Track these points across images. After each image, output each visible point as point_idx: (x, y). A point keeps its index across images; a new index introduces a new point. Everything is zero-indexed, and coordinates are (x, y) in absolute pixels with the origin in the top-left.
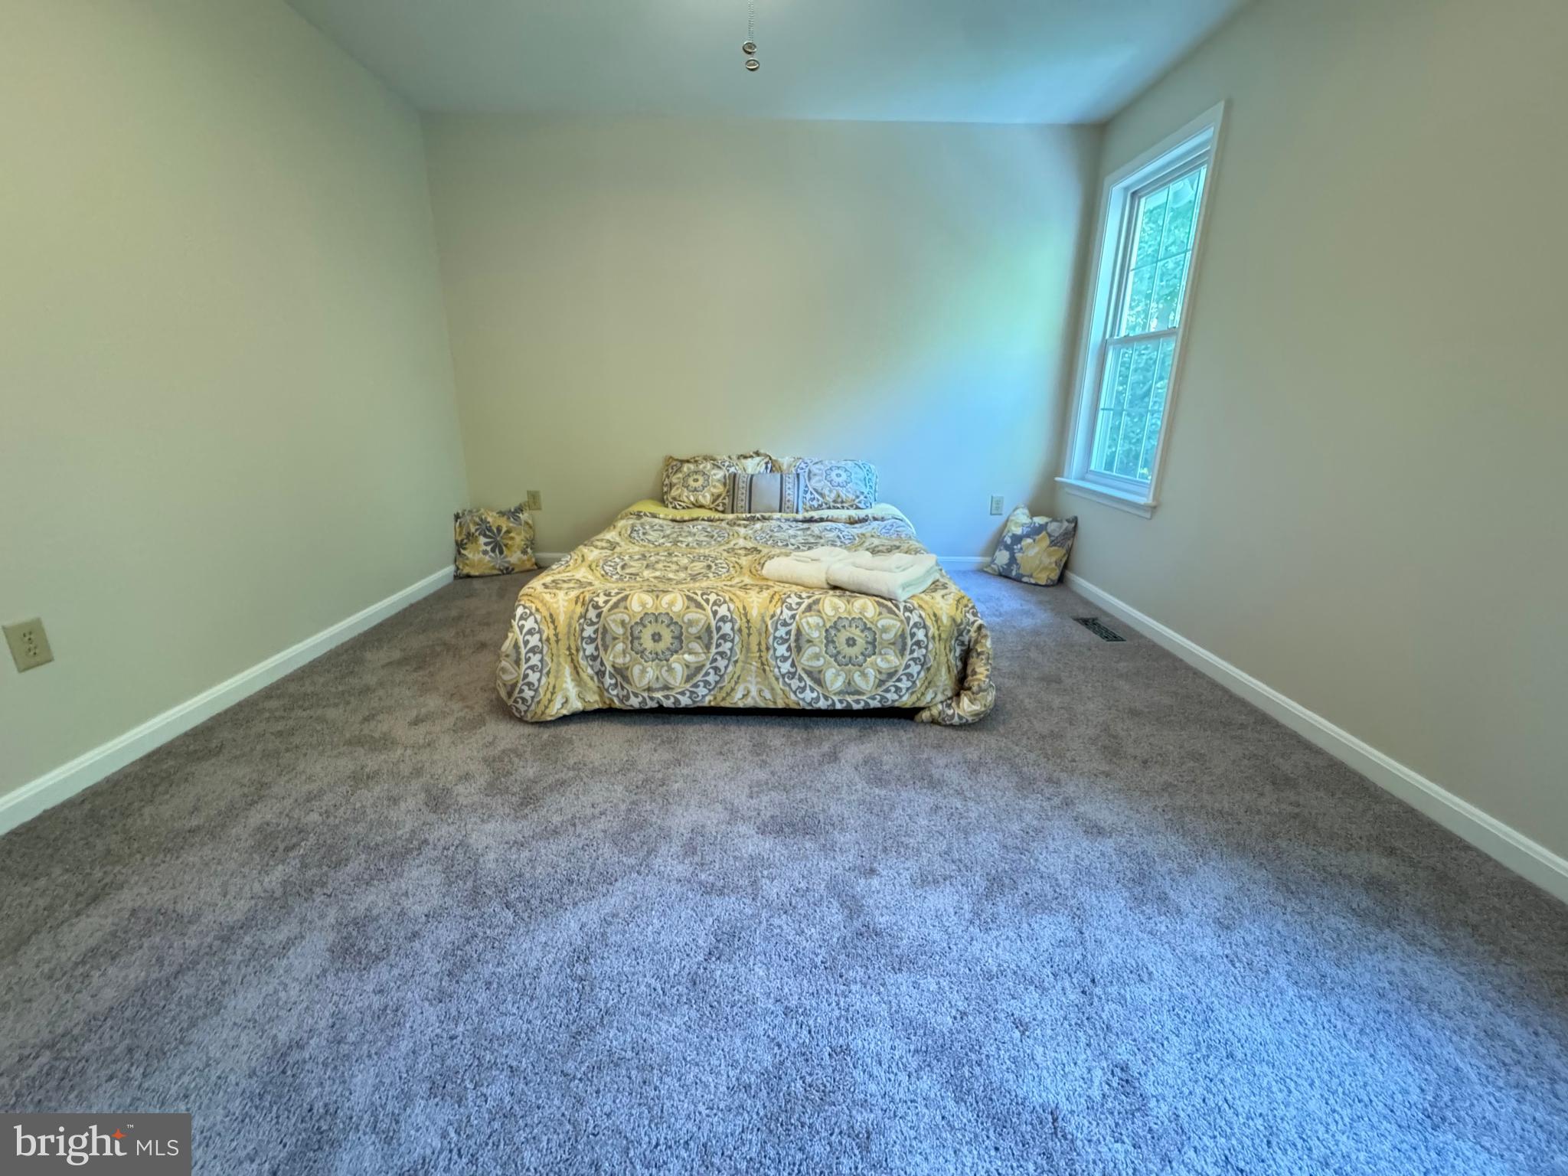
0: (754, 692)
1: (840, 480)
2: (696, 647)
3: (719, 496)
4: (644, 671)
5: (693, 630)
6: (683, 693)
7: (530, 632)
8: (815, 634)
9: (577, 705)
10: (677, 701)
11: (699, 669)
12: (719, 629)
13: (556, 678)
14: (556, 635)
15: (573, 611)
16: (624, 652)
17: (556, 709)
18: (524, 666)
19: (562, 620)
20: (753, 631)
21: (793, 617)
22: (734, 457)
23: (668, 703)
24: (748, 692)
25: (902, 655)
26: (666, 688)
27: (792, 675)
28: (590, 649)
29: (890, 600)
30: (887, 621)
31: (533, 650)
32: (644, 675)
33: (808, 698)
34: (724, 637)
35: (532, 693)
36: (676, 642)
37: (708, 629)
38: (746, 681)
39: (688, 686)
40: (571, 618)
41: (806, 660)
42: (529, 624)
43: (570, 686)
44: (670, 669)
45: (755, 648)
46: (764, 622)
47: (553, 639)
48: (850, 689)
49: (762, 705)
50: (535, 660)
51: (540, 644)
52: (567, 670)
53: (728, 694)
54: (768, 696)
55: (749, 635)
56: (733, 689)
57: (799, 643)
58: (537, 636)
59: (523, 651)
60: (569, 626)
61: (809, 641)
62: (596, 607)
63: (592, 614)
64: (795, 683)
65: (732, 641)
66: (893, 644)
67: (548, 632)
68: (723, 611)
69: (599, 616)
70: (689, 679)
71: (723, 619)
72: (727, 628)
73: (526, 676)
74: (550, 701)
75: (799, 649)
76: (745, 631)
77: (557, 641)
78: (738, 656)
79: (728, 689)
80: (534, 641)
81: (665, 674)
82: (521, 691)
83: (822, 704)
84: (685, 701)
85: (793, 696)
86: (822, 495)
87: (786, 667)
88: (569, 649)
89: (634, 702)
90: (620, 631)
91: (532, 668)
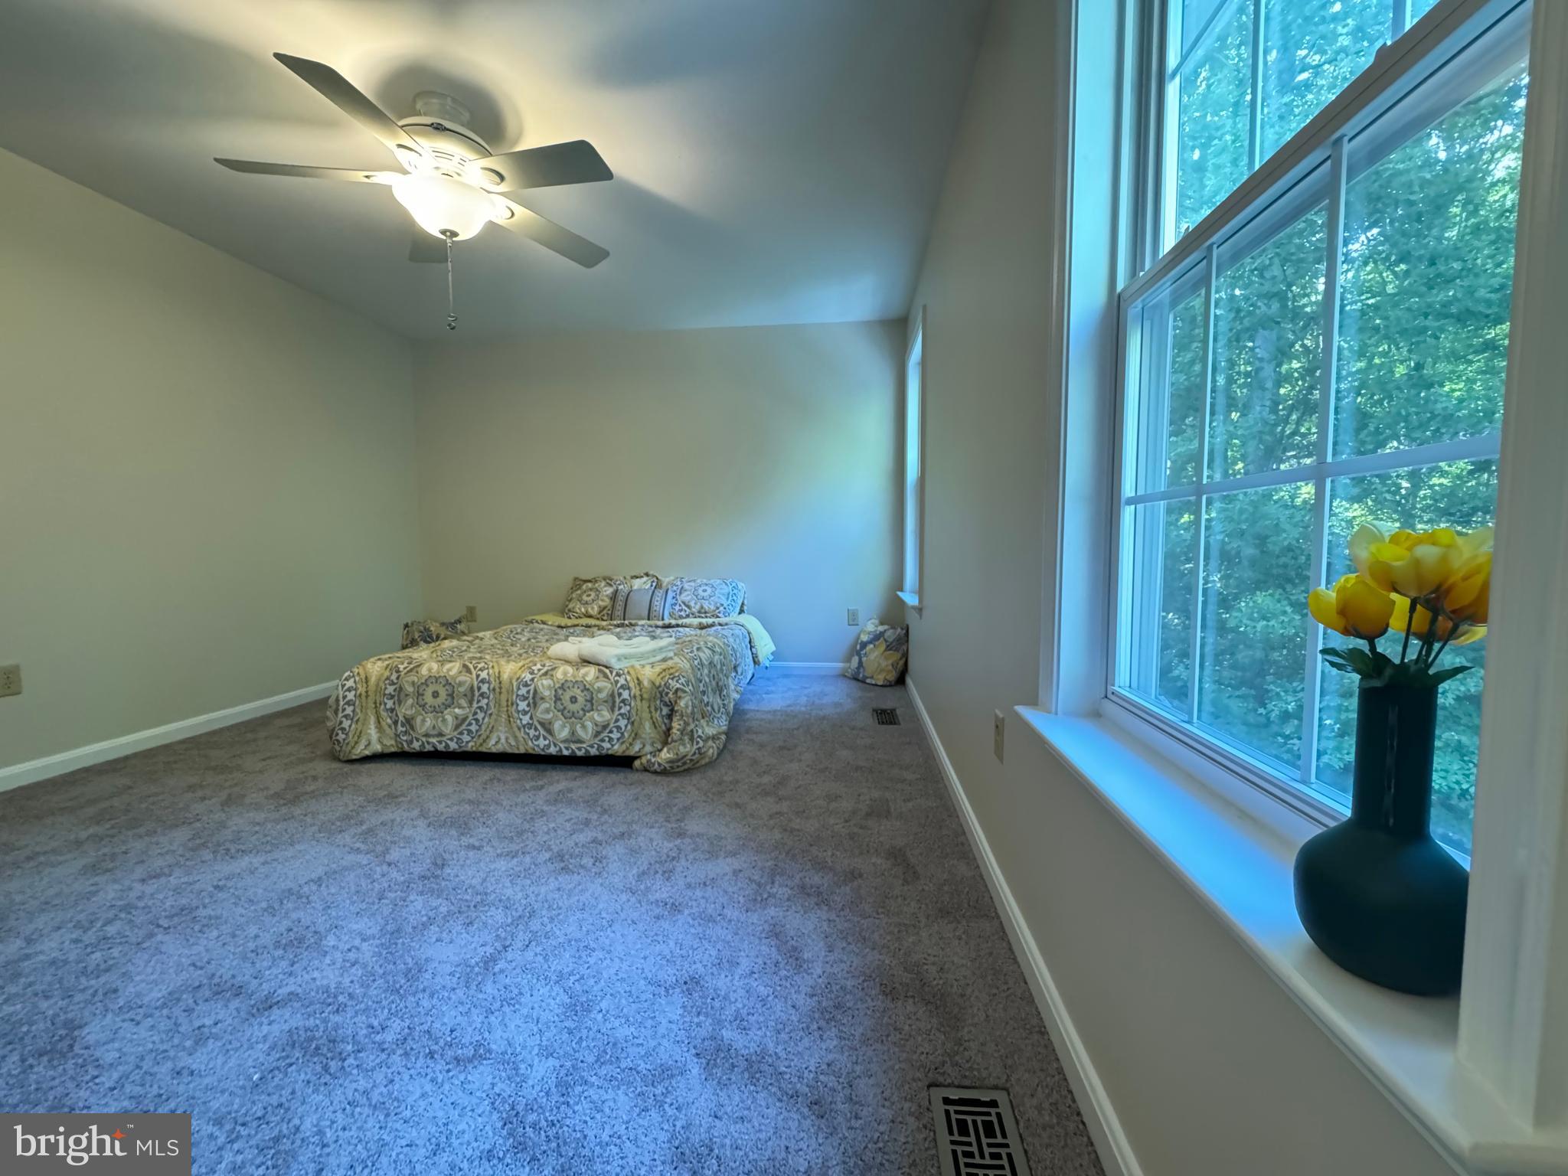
0: (503, 740)
1: (705, 594)
2: (463, 702)
3: (605, 608)
4: (424, 721)
5: (462, 689)
6: (451, 739)
7: (349, 690)
8: (547, 693)
9: (377, 748)
10: (447, 745)
11: (464, 720)
12: (479, 688)
13: (363, 724)
14: (367, 692)
15: (382, 675)
16: (412, 706)
17: (360, 750)
18: (340, 715)
19: (373, 680)
20: (503, 690)
21: (532, 680)
22: (628, 577)
23: (441, 747)
24: (499, 741)
25: (613, 711)
26: (441, 735)
27: (530, 726)
28: (390, 704)
29: (607, 667)
30: (602, 684)
31: (348, 703)
32: (426, 723)
33: (541, 744)
34: (482, 695)
35: (344, 736)
36: (450, 699)
37: (472, 688)
38: (498, 730)
39: (455, 733)
40: (379, 680)
41: (540, 714)
42: (350, 683)
43: (373, 732)
44: (444, 720)
45: (504, 703)
46: (511, 682)
47: (364, 694)
48: (574, 738)
49: (509, 750)
50: (349, 710)
51: (354, 699)
52: (372, 720)
53: (484, 741)
54: (513, 743)
55: (500, 693)
56: (488, 737)
57: (535, 699)
58: (353, 693)
59: (342, 703)
60: (377, 685)
61: (542, 699)
62: (398, 671)
63: (394, 677)
64: (532, 732)
65: (488, 698)
66: (606, 702)
67: (361, 689)
68: (484, 675)
69: (398, 678)
70: (457, 727)
71: (483, 681)
72: (485, 688)
73: (341, 723)
74: (356, 743)
75: (535, 704)
76: (498, 690)
77: (367, 697)
78: (492, 710)
79: (484, 736)
80: (351, 696)
81: (440, 724)
82: (337, 734)
83: (553, 750)
84: (453, 746)
85: (530, 743)
86: (689, 607)
87: (526, 719)
88: (375, 703)
89: (416, 746)
90: (410, 689)
91: (346, 716)
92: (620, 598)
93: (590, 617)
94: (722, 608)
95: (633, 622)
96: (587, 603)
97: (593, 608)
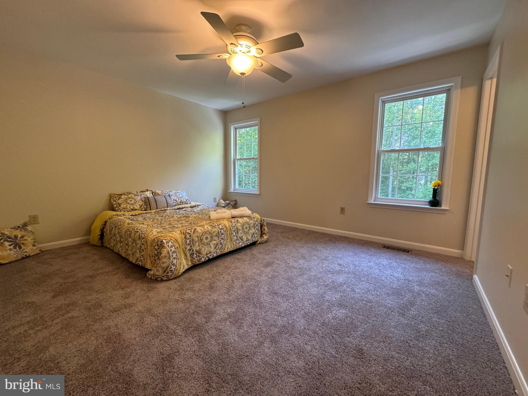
0: (230, 247)
1: (180, 196)
2: (216, 238)
3: (142, 205)
4: (205, 249)
5: (215, 234)
6: (214, 253)
7: (171, 247)
8: (240, 228)
9: (186, 267)
10: (213, 255)
11: (217, 244)
12: (221, 232)
13: (181, 259)
14: (179, 245)
15: (182, 237)
16: (199, 245)
17: (182, 270)
18: (171, 259)
19: (179, 240)
20: (228, 230)
21: (235, 225)
23: (211, 257)
25: (255, 229)
26: (210, 253)
27: (237, 240)
28: (188, 247)
31: (173, 252)
32: (205, 250)
33: (241, 244)
34: (222, 234)
35: (174, 267)
36: (211, 238)
37: (218, 233)
38: (227, 245)
39: (215, 250)
40: (182, 239)
41: (240, 235)
42: (170, 244)
43: (184, 261)
44: (211, 247)
45: (229, 235)
46: (230, 227)
48: (248, 240)
49: (231, 250)
50: (175, 255)
51: (175, 250)
52: (183, 256)
53: (224, 249)
54: (233, 247)
55: (227, 232)
56: (225, 248)
57: (237, 231)
58: (174, 247)
59: (171, 253)
60: (182, 241)
61: (239, 230)
62: (189, 234)
63: (188, 236)
64: (238, 242)
65: (224, 234)
66: (253, 226)
67: (177, 245)
68: (221, 227)
69: (190, 236)
70: (215, 248)
71: (221, 229)
72: (222, 231)
73: (172, 262)
74: (180, 268)
75: (238, 232)
76: (226, 231)
77: (180, 247)
78: (226, 238)
79: (224, 248)
80: (173, 249)
81: (209, 249)
82: (171, 268)
83: (243, 245)
84: (215, 255)
85: (238, 245)
86: (176, 201)
87: (235, 238)
88: (183, 249)
89: (203, 260)
90: (197, 239)
91: (174, 258)
92: (152, 200)
93: (136, 210)
94: (188, 201)
95: (165, 209)
96: (132, 204)
97: (137, 206)
